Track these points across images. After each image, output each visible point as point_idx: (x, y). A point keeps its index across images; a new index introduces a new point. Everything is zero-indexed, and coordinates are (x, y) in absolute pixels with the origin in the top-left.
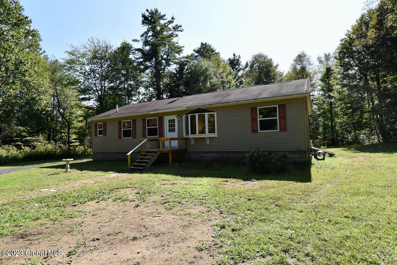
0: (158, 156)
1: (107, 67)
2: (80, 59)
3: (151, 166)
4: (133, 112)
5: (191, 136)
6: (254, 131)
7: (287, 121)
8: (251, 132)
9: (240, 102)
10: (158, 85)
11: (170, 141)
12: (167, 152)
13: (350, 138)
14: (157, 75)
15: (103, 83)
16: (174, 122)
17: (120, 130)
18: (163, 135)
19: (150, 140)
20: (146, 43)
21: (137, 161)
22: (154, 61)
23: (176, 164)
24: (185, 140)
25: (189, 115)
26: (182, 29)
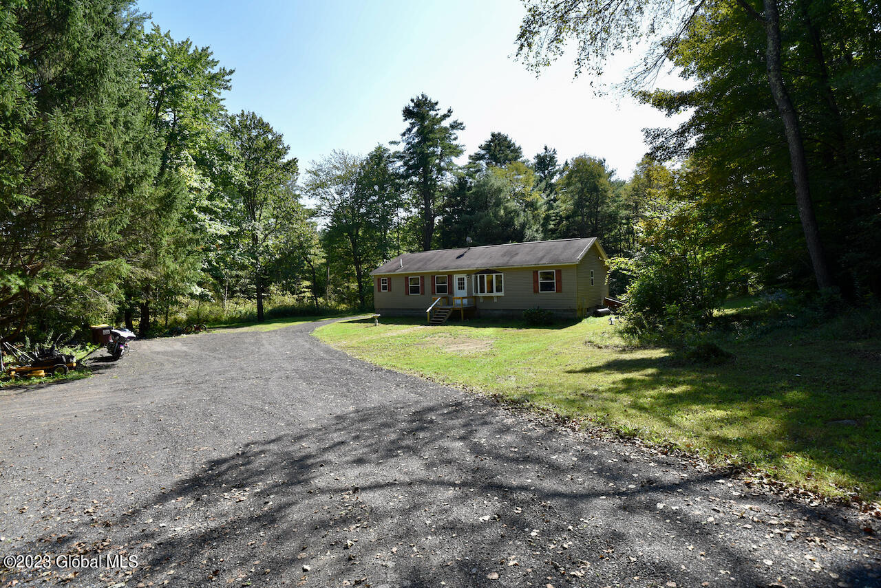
0: (452, 312)
4: (420, 268)
5: (480, 294)
6: (536, 291)
7: (562, 284)
8: (533, 293)
9: (524, 266)
11: (462, 300)
14: (427, 196)
16: (464, 280)
17: (407, 285)
18: (453, 293)
21: (434, 317)
24: (474, 299)
25: (478, 275)
26: (464, 128)
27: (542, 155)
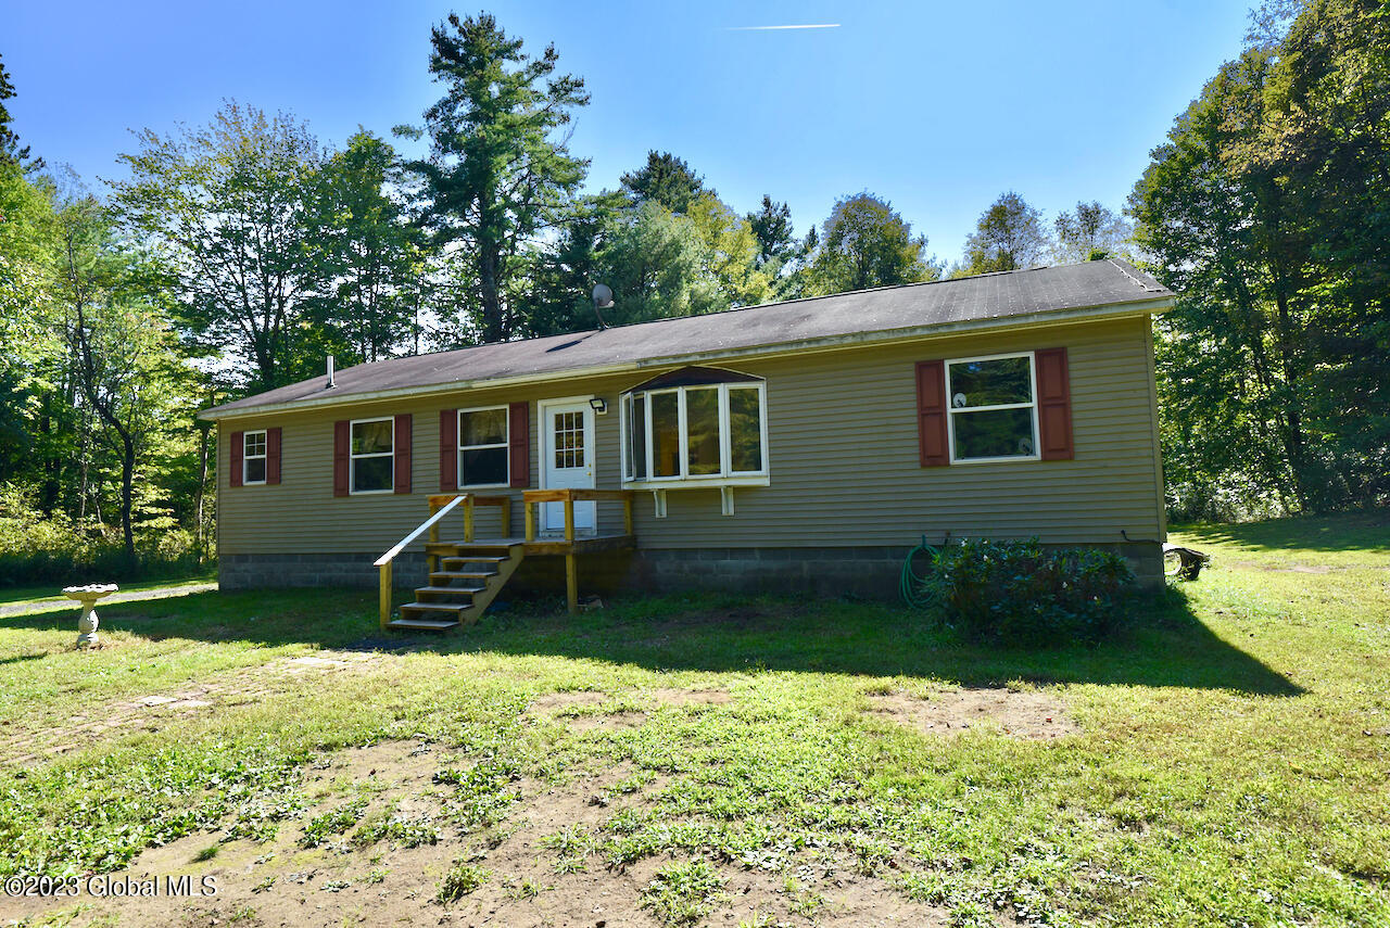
0: (517, 571)
1: (289, 222)
2: (183, 189)
3: (487, 613)
4: (397, 383)
5: (653, 483)
6: (933, 457)
7: (1076, 416)
8: (918, 466)
9: (873, 337)
10: (491, 303)
11: (572, 503)
12: (556, 552)
13: (1177, 498)
14: (489, 263)
15: (275, 282)
16: (580, 424)
17: (341, 457)
18: (532, 479)
19: (481, 501)
20: (446, 141)
21: (421, 594)
22: (474, 208)
23: (594, 604)
24: (627, 503)
25: (648, 396)
26: (584, 95)
27: (759, 218)
